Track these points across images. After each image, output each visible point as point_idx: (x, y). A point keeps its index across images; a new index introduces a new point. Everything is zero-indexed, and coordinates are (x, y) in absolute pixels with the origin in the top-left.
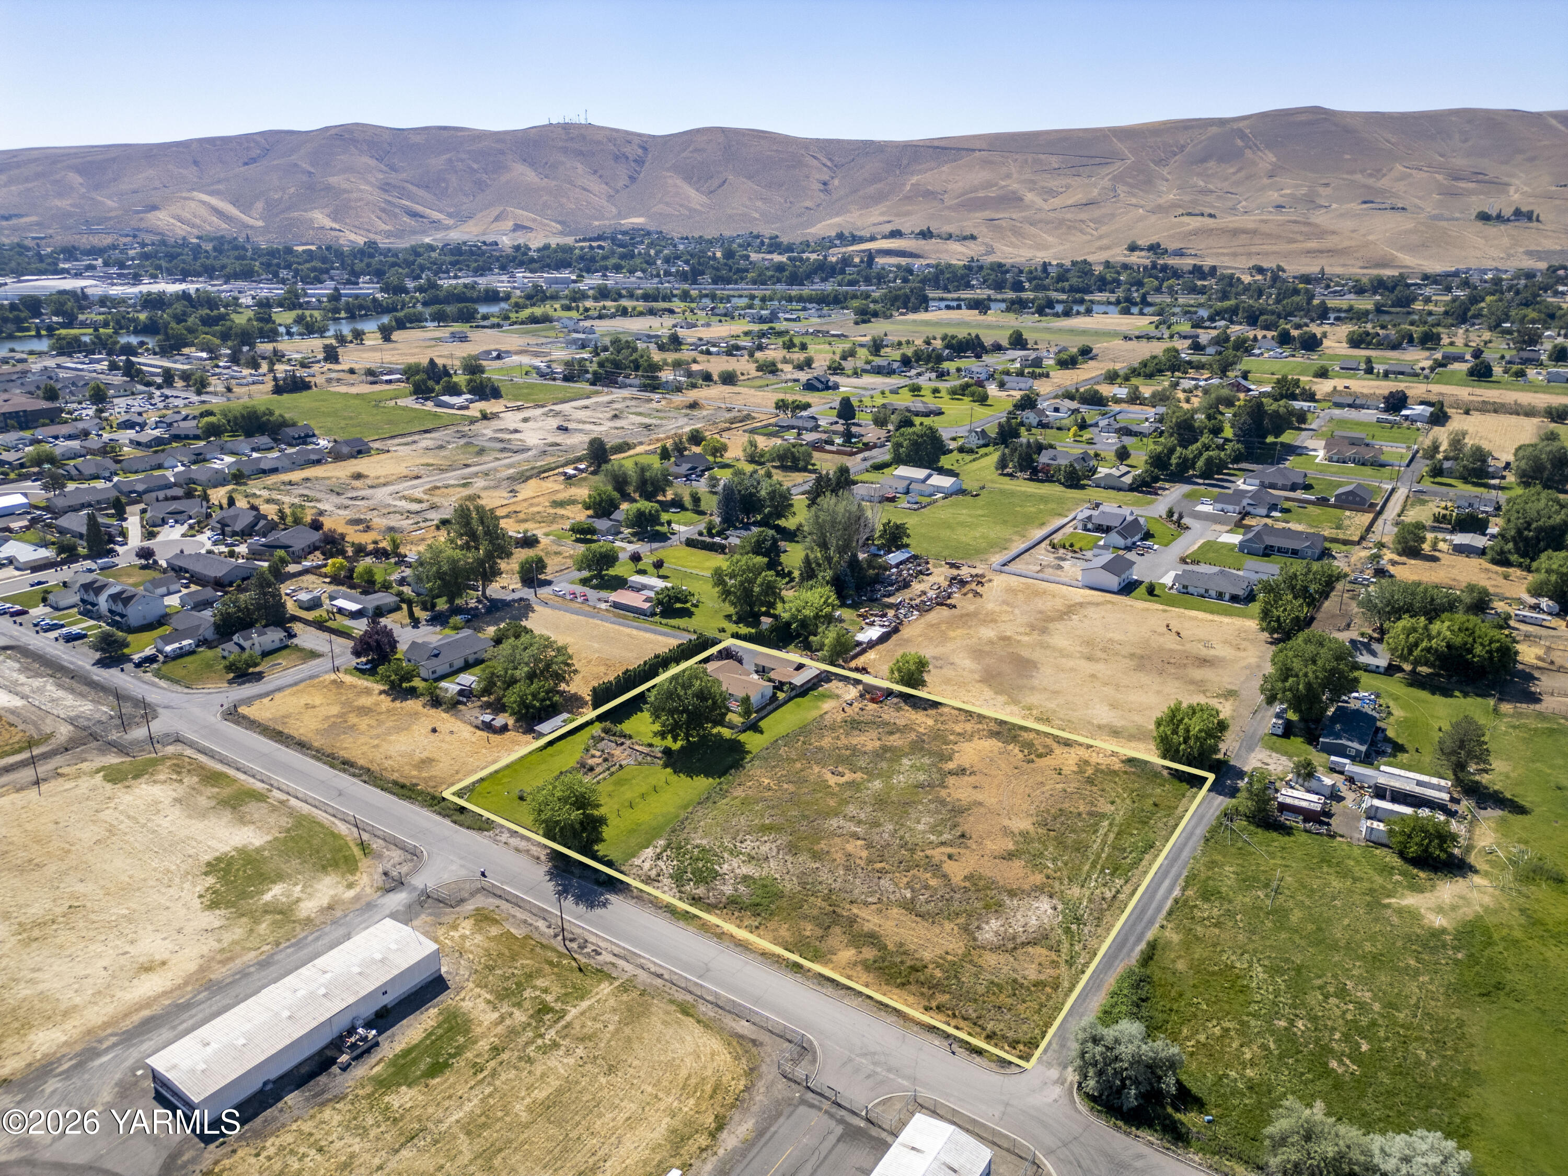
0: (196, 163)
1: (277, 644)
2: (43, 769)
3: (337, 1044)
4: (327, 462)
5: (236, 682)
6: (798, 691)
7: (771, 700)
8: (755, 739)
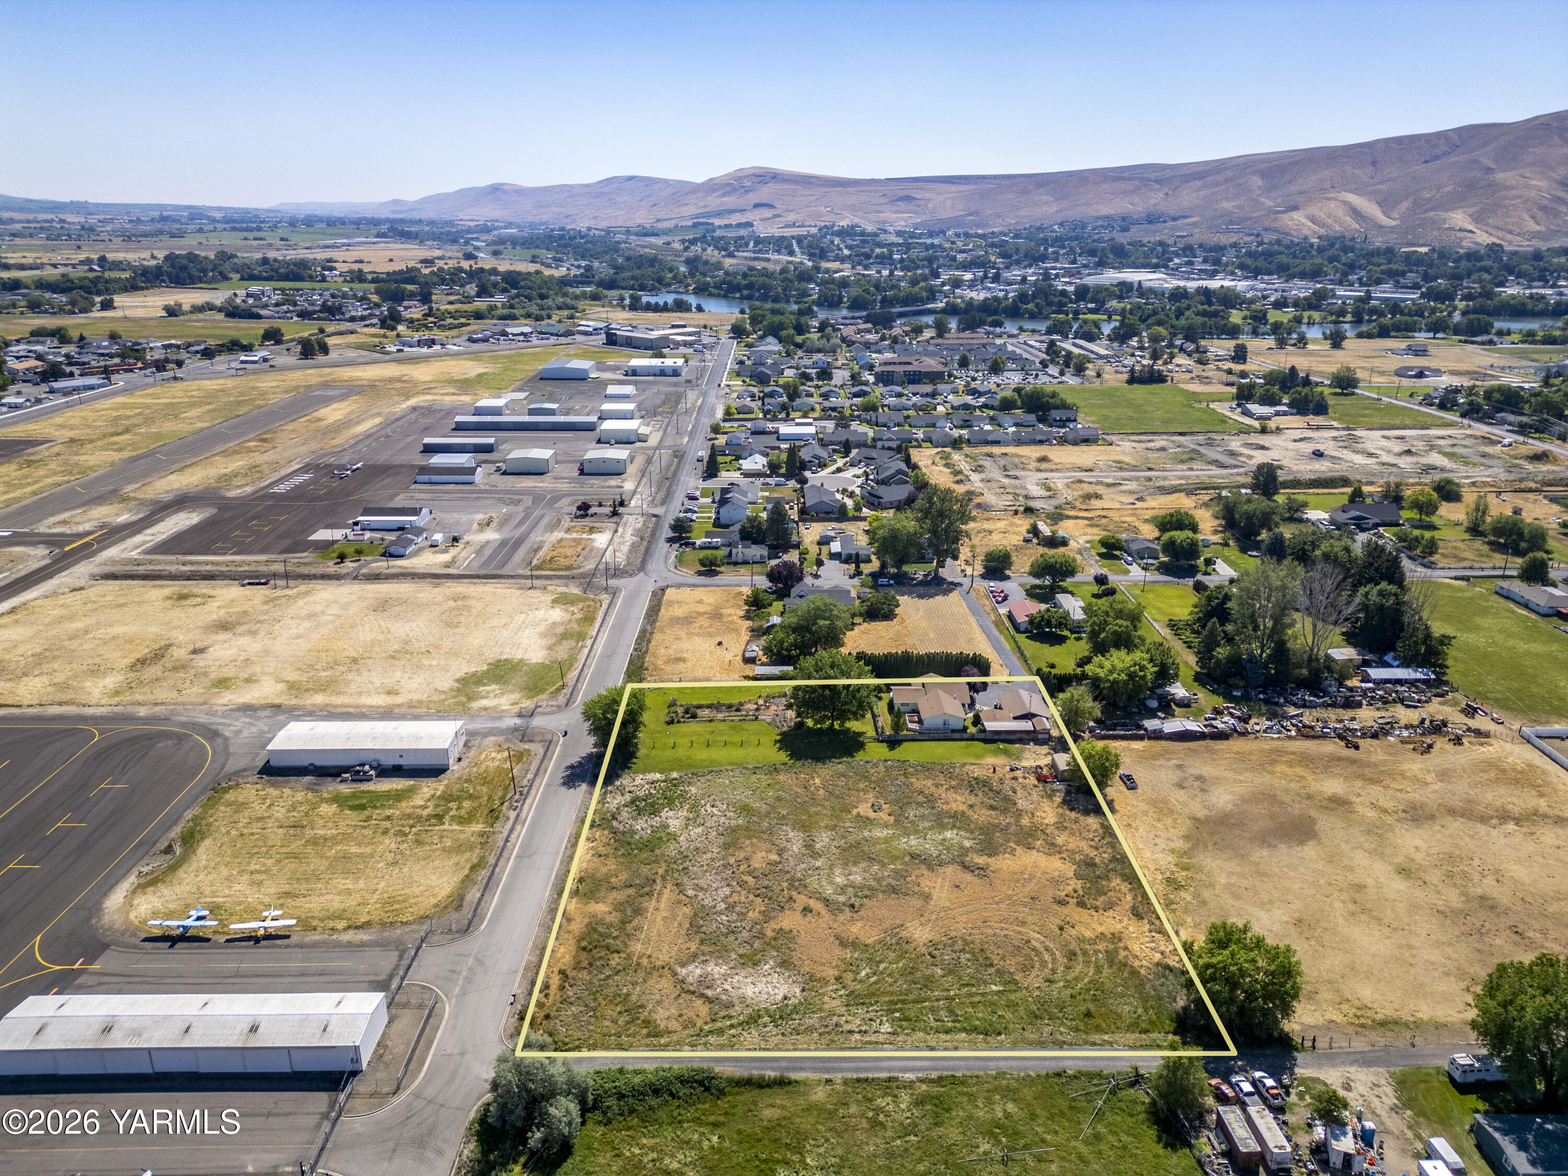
0: (1374, 163)
1: (757, 558)
2: (537, 583)
3: (346, 769)
4: (1051, 444)
5: (700, 573)
6: (989, 737)
7: (953, 731)
8: (876, 751)
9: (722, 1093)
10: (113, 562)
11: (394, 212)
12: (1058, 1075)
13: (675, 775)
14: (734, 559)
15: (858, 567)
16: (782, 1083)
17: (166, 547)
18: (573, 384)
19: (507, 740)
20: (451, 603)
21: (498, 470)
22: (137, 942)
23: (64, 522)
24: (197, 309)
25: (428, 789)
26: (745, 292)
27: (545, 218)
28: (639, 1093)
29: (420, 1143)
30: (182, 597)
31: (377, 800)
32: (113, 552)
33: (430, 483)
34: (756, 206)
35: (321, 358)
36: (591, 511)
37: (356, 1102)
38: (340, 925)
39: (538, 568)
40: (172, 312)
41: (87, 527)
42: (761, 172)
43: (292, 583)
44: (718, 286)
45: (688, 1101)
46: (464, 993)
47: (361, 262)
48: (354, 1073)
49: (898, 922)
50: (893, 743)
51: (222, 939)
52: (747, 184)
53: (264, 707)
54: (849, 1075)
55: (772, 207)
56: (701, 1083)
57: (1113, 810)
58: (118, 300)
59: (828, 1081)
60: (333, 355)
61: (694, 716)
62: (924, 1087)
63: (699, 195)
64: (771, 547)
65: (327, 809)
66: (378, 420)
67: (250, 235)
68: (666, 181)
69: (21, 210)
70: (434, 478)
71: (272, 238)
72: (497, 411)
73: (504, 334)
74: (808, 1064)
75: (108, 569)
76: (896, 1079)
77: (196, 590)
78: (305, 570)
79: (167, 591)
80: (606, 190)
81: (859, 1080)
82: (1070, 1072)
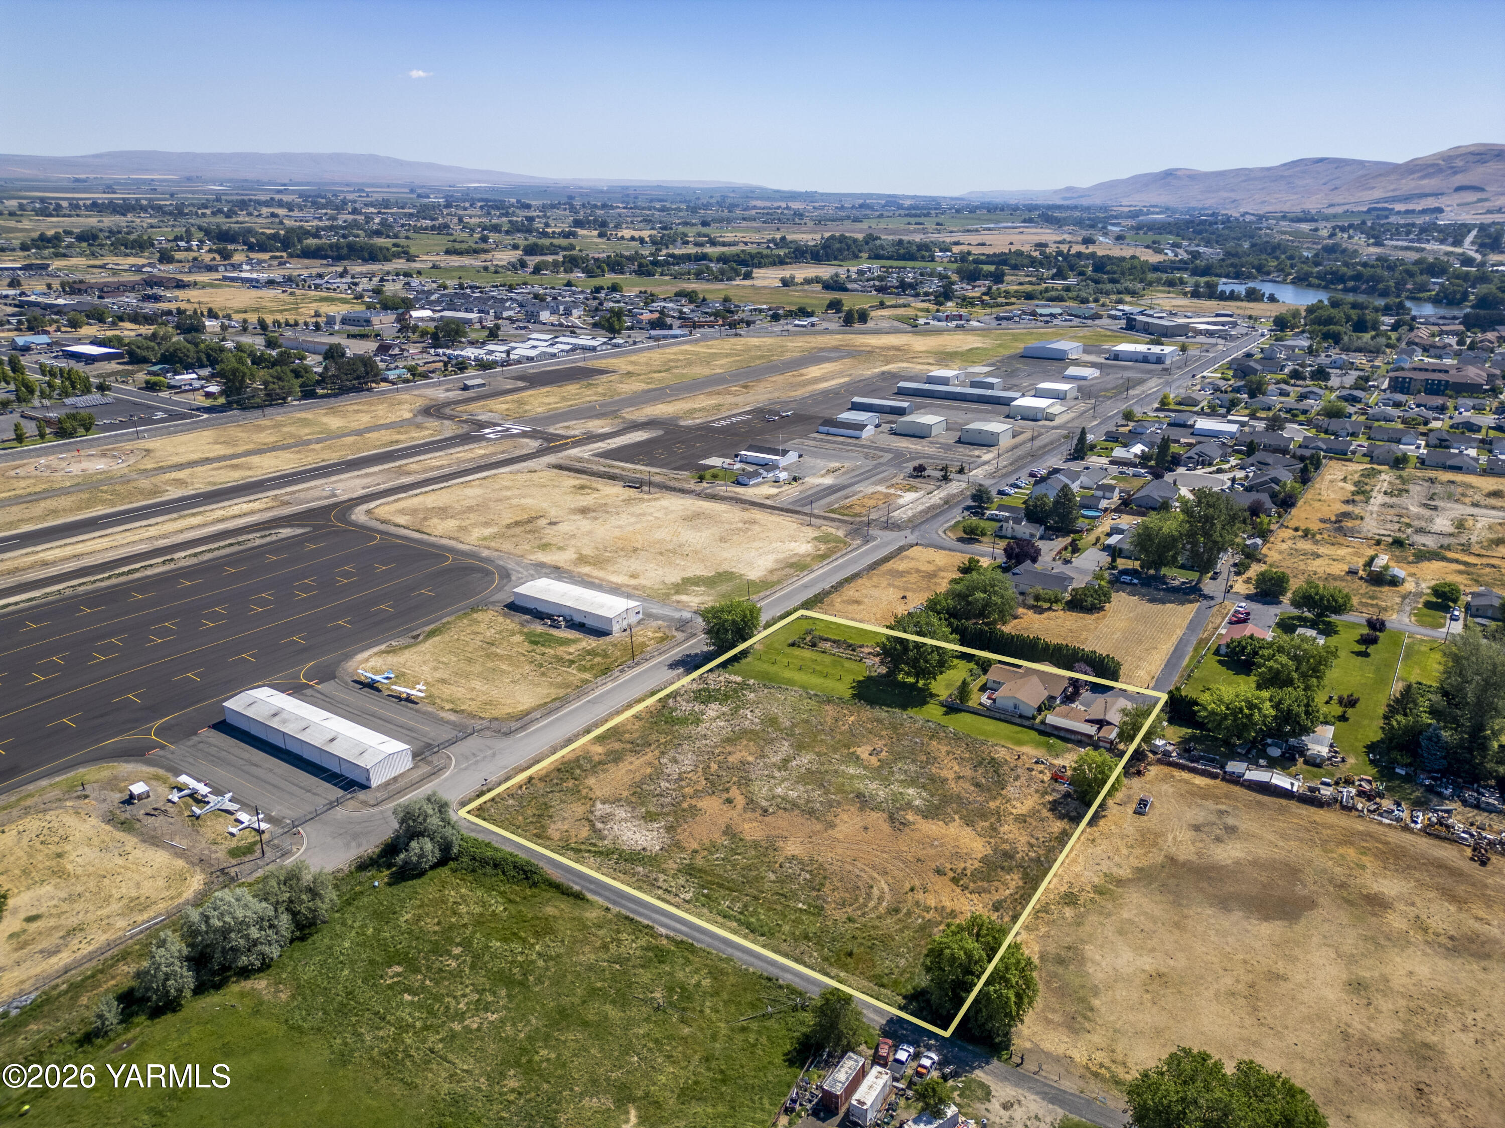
2: (819, 522)
5: (960, 540)
6: (1048, 730)
7: (1021, 716)
8: (933, 711)
9: (535, 885)
10: (569, 458)
11: (1065, 199)
12: (770, 979)
13: (751, 682)
14: (1004, 533)
15: (1114, 560)
16: (578, 897)
17: (607, 454)
18: (1046, 363)
19: (669, 627)
20: (740, 525)
21: (891, 429)
22: (349, 680)
23: (568, 427)
24: (808, 281)
25: (589, 643)
26: (1351, 284)
27: (1209, 203)
28: (484, 862)
29: (355, 836)
30: (583, 487)
31: (547, 641)
32: (574, 452)
33: (828, 434)
34: (1459, 189)
35: (857, 326)
36: (925, 473)
37: (352, 802)
38: (448, 706)
39: (833, 511)
40: (786, 283)
41: (577, 432)
42: (1482, 149)
43: (653, 490)
44: (1319, 277)
45: (510, 880)
46: (466, 769)
47: (983, 244)
48: (365, 787)
49: (785, 834)
50: (951, 709)
51: (387, 693)
52: (1459, 163)
53: (550, 566)
54: (624, 912)
55: (1482, 190)
56: (525, 872)
57: (1091, 823)
58: (757, 272)
59: (608, 909)
60: (870, 325)
61: (814, 645)
62: (665, 942)
63: (1393, 177)
64: (1047, 528)
65: (518, 638)
66: (846, 379)
67: (913, 220)
68: (1361, 163)
69: (768, 199)
70: (832, 430)
71: (930, 224)
72: (945, 381)
73: (1034, 314)
74: (607, 894)
75: (561, 462)
76: (652, 928)
77: (594, 485)
78: (672, 484)
79: (576, 482)
80: (1286, 173)
81: (627, 918)
82: (781, 982)
